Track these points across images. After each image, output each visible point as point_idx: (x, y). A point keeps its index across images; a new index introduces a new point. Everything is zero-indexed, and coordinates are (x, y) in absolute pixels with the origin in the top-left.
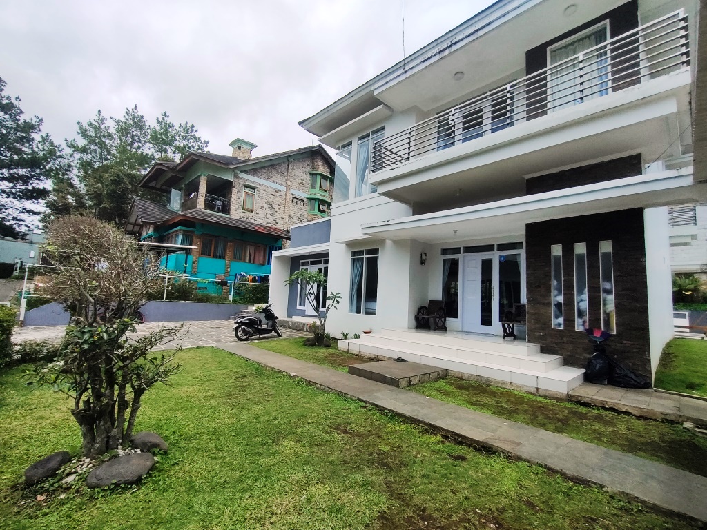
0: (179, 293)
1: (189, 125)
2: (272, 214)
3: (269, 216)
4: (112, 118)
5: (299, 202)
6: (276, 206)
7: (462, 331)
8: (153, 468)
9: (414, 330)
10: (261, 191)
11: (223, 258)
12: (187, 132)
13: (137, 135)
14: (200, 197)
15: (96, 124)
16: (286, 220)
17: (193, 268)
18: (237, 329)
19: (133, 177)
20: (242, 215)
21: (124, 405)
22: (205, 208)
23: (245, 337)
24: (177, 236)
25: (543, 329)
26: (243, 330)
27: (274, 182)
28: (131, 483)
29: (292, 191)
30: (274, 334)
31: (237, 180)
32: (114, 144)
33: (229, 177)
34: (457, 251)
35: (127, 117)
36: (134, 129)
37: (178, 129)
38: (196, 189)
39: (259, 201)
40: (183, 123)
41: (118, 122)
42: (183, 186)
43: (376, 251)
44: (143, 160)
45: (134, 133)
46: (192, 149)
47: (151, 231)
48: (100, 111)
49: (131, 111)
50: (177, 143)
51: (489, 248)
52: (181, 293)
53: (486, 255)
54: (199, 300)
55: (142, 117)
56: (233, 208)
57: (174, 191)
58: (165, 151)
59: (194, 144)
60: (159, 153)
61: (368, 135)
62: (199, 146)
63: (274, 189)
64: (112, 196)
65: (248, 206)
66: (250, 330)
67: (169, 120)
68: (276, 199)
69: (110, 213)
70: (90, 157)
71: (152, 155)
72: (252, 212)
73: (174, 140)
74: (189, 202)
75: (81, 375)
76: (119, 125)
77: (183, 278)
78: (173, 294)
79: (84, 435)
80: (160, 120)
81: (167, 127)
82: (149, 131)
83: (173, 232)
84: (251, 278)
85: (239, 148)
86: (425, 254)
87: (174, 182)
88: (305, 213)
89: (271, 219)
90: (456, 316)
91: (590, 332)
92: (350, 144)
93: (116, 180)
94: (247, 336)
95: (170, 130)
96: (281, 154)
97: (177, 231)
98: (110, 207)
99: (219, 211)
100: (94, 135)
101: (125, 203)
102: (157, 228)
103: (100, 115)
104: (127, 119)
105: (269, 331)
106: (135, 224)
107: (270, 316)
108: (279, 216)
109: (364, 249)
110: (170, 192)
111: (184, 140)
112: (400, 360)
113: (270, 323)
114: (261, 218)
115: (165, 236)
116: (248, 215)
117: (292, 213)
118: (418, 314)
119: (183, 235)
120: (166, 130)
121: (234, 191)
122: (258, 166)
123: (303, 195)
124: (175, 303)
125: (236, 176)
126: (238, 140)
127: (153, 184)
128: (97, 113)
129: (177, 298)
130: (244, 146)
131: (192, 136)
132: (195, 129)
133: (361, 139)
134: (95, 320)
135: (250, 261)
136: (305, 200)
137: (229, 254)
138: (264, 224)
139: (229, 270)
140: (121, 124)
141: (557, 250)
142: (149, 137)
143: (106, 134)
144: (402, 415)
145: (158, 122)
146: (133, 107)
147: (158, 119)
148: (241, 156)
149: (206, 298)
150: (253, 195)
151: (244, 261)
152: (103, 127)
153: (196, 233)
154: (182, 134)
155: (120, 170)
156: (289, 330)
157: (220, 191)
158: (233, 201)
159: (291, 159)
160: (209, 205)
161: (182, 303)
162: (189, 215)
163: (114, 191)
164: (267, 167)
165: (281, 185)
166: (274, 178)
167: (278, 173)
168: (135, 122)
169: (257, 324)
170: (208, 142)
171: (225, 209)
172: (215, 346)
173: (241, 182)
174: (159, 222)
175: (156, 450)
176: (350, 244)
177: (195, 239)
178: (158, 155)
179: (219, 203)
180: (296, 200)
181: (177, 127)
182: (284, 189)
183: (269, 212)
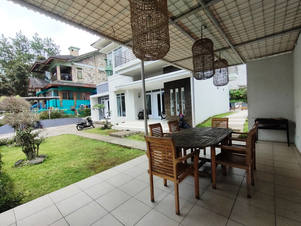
0: (55, 115)
1: (49, 38)
2: (91, 79)
3: (89, 80)
4: (9, 38)
5: (102, 72)
6: (92, 75)
7: (153, 119)
8: (44, 160)
9: (138, 120)
10: (84, 69)
11: (73, 99)
12: (49, 42)
13: (24, 45)
14: (58, 75)
15: (2, 41)
16: (97, 80)
17: (60, 105)
18: (77, 126)
19: (27, 67)
20: (78, 80)
21: (35, 148)
22: (61, 79)
23: (81, 129)
24: (51, 92)
25: (169, 116)
26: (80, 127)
27: (90, 65)
28: (40, 163)
29: (98, 68)
30: (92, 127)
31: (73, 66)
32: (14, 50)
33: (69, 65)
34: (150, 92)
35: (17, 37)
36: (22, 43)
37: (44, 40)
38: (56, 71)
39: (85, 74)
40: (46, 38)
41: (13, 40)
42: (50, 70)
43: (123, 94)
44: (30, 57)
45: (23, 45)
46: (52, 50)
47: (40, 91)
48: (3, 35)
49: (19, 34)
50: (44, 48)
51: (158, 90)
52: (56, 116)
53: (158, 93)
54: (64, 117)
55: (25, 36)
56: (73, 78)
57: (46, 72)
58: (40, 52)
59: (53, 47)
60: (37, 53)
61: (117, 50)
62: (55, 48)
63: (90, 68)
64: (19, 76)
65: (80, 77)
66: (82, 126)
67: (39, 37)
68: (92, 72)
69: (19, 84)
70: (3, 58)
71: (34, 54)
72: (82, 79)
73: (43, 46)
74: (54, 77)
75: (22, 142)
76: (14, 41)
77: (56, 110)
78: (53, 116)
79: (26, 155)
80: (35, 37)
81: (38, 40)
82: (30, 43)
83: (49, 91)
84: (86, 106)
85: (72, 50)
86: (140, 94)
87: (46, 68)
88: (105, 77)
89: (91, 81)
90: (151, 114)
91: (179, 115)
92: (111, 53)
93: (19, 69)
94: (82, 129)
95: (40, 41)
96: (91, 52)
97: (51, 90)
98: (19, 81)
99: (68, 80)
100: (3, 47)
101: (25, 79)
102: (42, 89)
103: (3, 36)
104: (17, 38)
105: (90, 126)
106: (32, 88)
107: (90, 121)
108: (94, 79)
109: (120, 93)
110: (45, 73)
111: (48, 45)
112: (128, 130)
113: (90, 123)
114: (86, 81)
115: (46, 92)
116: (80, 80)
117: (99, 78)
118: (139, 114)
119: (54, 92)
120: (38, 42)
121: (73, 71)
122: (81, 59)
123: (103, 69)
124: (54, 119)
125: (72, 64)
126: (71, 47)
127: (36, 70)
128: (2, 36)
129: (55, 118)
130: (74, 50)
131: (51, 43)
132: (52, 40)
133: (115, 51)
134: (23, 129)
135: (84, 99)
136: (104, 71)
137: (75, 98)
138: (88, 83)
139: (76, 103)
140: (15, 40)
141: (172, 91)
142: (30, 46)
143: (9, 46)
144: (115, 144)
145: (34, 38)
146: (19, 31)
147: (33, 36)
148: (74, 54)
149: (67, 117)
150: (81, 72)
151: (82, 99)
152: (6, 42)
153: (59, 90)
154: (46, 43)
155: (19, 64)
156: (99, 125)
157: (66, 71)
158: (73, 75)
159: (96, 54)
160: (63, 78)
161: (57, 119)
162: (54, 83)
163: (19, 74)
164: (85, 59)
165: (93, 66)
166: (89, 63)
167: (91, 61)
168: (22, 39)
169: (84, 124)
170: (59, 46)
171: (70, 79)
172: (69, 133)
173: (75, 66)
174: (42, 87)
175: (45, 157)
176: (115, 92)
177: (59, 93)
178: (36, 54)
179: (67, 77)
180: (100, 72)
181: (43, 40)
182: (94, 67)
183: (89, 78)
